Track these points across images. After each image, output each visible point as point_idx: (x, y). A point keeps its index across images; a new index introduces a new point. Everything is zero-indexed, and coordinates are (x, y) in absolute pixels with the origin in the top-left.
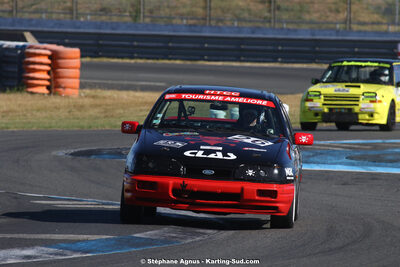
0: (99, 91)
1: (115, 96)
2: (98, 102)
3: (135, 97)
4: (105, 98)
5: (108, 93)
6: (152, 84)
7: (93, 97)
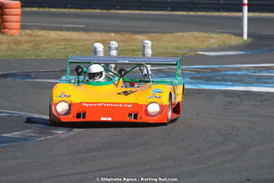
0: (36, 31)
1: (46, 34)
2: (32, 38)
3: (59, 35)
4: (38, 36)
5: (42, 33)
6: (77, 26)
7: (30, 35)
